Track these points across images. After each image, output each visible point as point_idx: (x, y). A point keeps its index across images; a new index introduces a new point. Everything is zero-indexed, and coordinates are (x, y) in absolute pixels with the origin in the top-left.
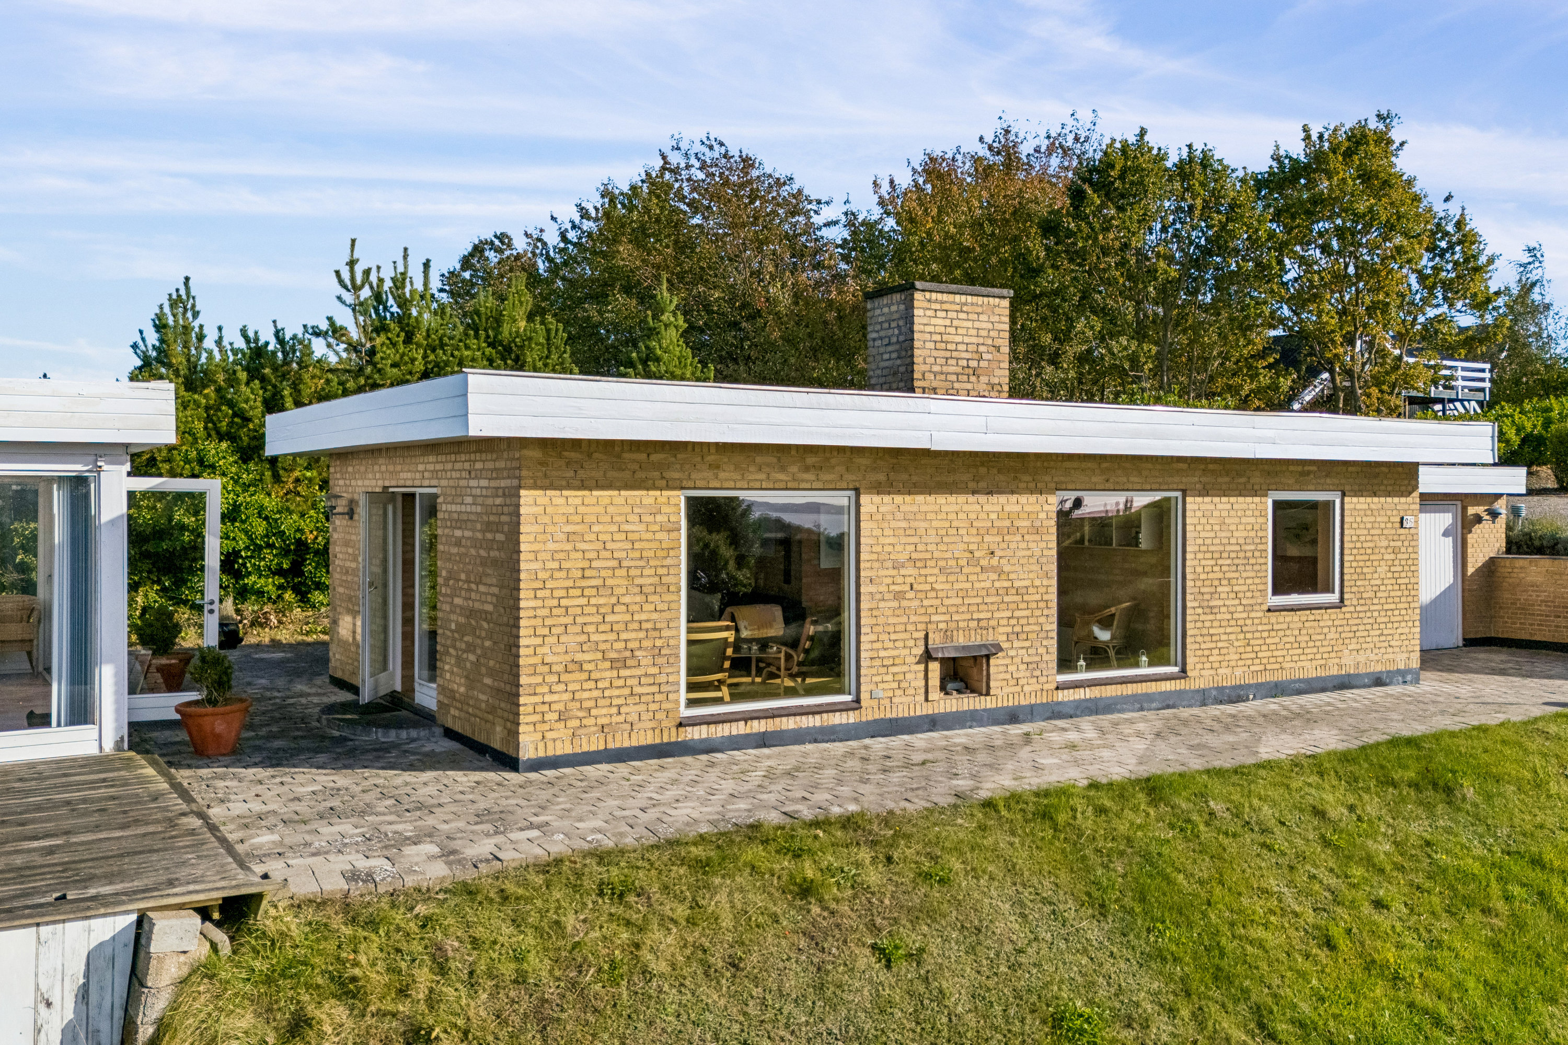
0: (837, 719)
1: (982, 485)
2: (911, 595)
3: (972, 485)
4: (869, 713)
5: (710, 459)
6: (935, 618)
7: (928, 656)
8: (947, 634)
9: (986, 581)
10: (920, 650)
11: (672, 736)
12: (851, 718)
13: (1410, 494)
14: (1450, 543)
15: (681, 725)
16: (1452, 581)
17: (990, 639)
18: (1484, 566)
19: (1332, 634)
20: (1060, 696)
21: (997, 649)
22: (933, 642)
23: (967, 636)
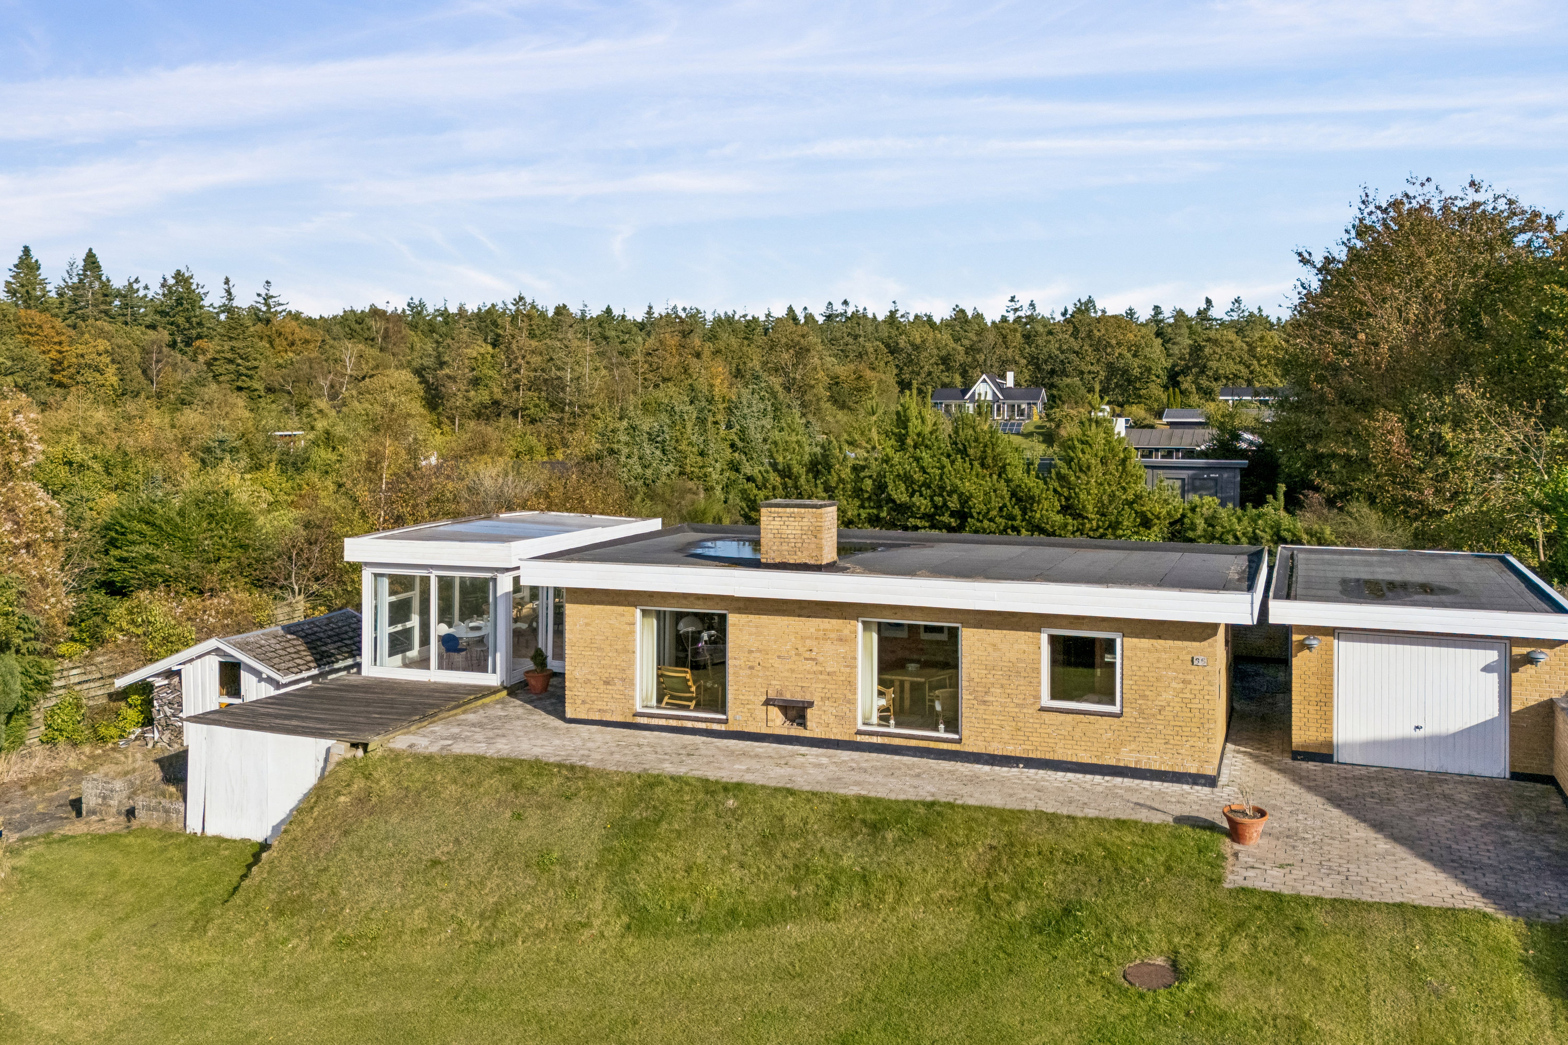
0: (715, 727)
2: (759, 668)
4: (733, 727)
6: (773, 682)
7: (768, 702)
8: (779, 692)
9: (809, 665)
10: (764, 698)
11: (630, 719)
12: (722, 727)
13: (1205, 639)
14: (1494, 678)
15: (634, 715)
16: (1496, 714)
17: (808, 698)
18: (1540, 705)
19: (1109, 735)
20: (859, 738)
21: (811, 704)
22: (772, 695)
23: (792, 694)
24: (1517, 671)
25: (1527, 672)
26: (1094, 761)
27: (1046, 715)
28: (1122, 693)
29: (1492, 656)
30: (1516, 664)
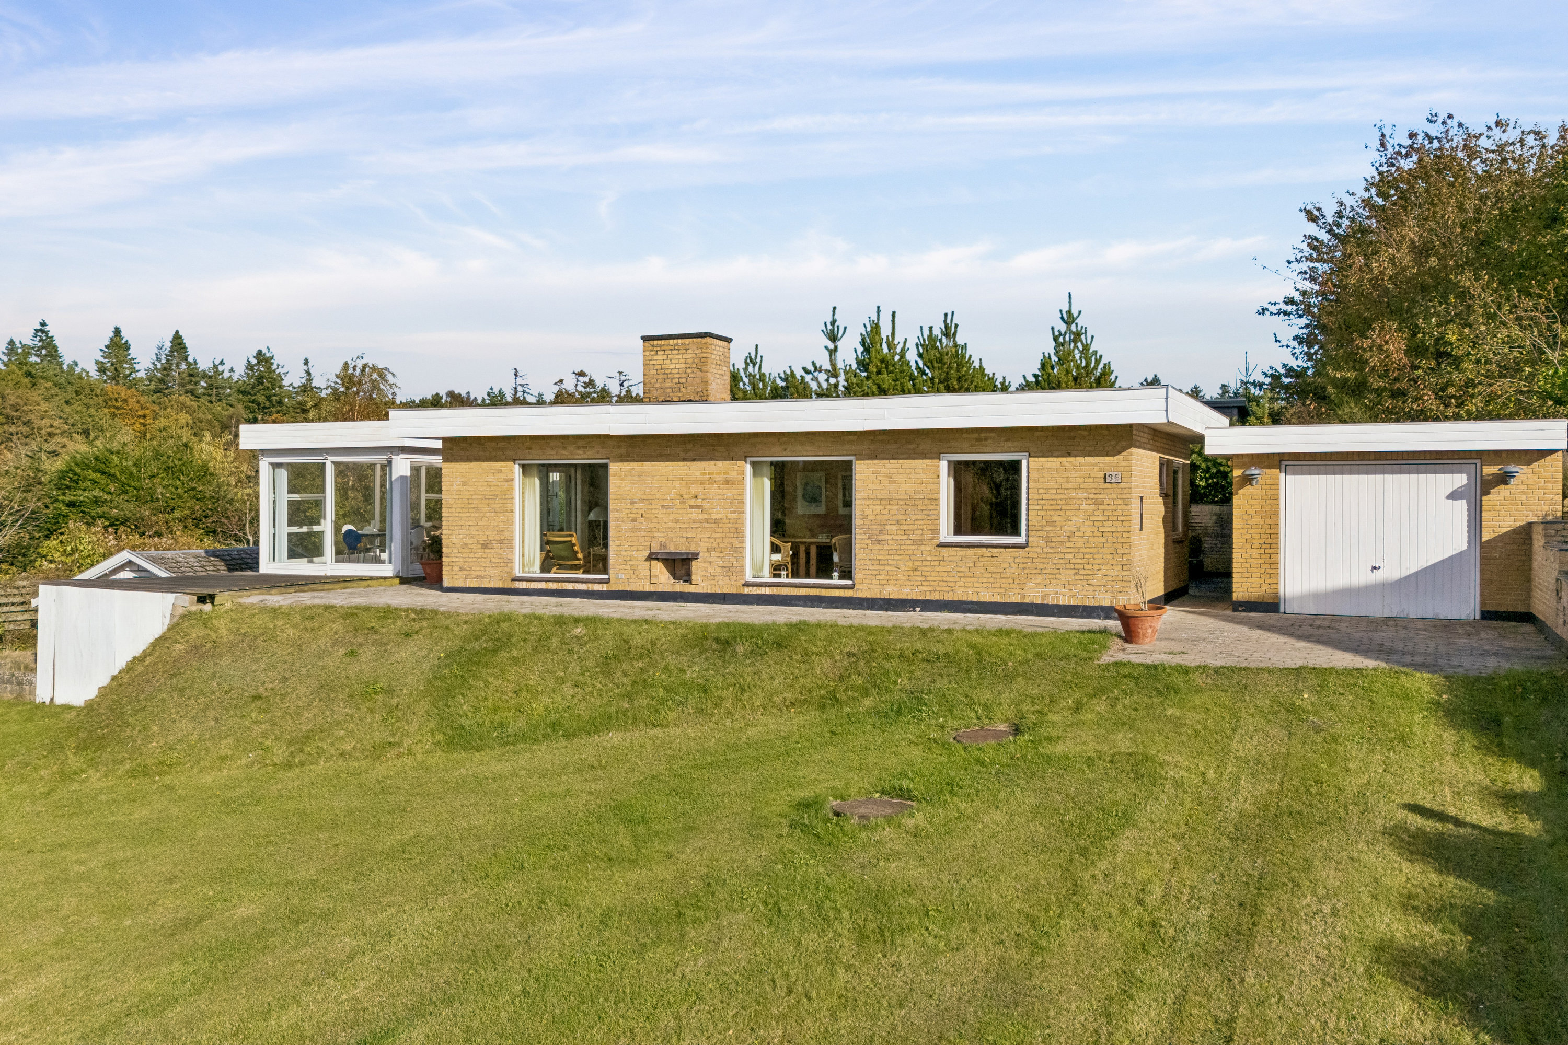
0: (597, 587)
1: (690, 454)
2: (642, 519)
3: (682, 455)
4: (615, 586)
5: (528, 444)
6: (657, 535)
7: (652, 557)
8: (663, 545)
9: (695, 513)
10: (647, 553)
11: (508, 585)
12: (604, 588)
13: (1119, 453)
14: (1461, 506)
15: (513, 580)
16: (1465, 547)
17: (693, 549)
18: (1515, 531)
19: (1013, 569)
20: (747, 590)
21: (695, 556)
22: (656, 548)
23: (677, 546)
24: (1488, 493)
25: (1499, 494)
26: (997, 599)
27: (944, 551)
28: (1028, 520)
29: (1460, 480)
30: (1487, 486)
